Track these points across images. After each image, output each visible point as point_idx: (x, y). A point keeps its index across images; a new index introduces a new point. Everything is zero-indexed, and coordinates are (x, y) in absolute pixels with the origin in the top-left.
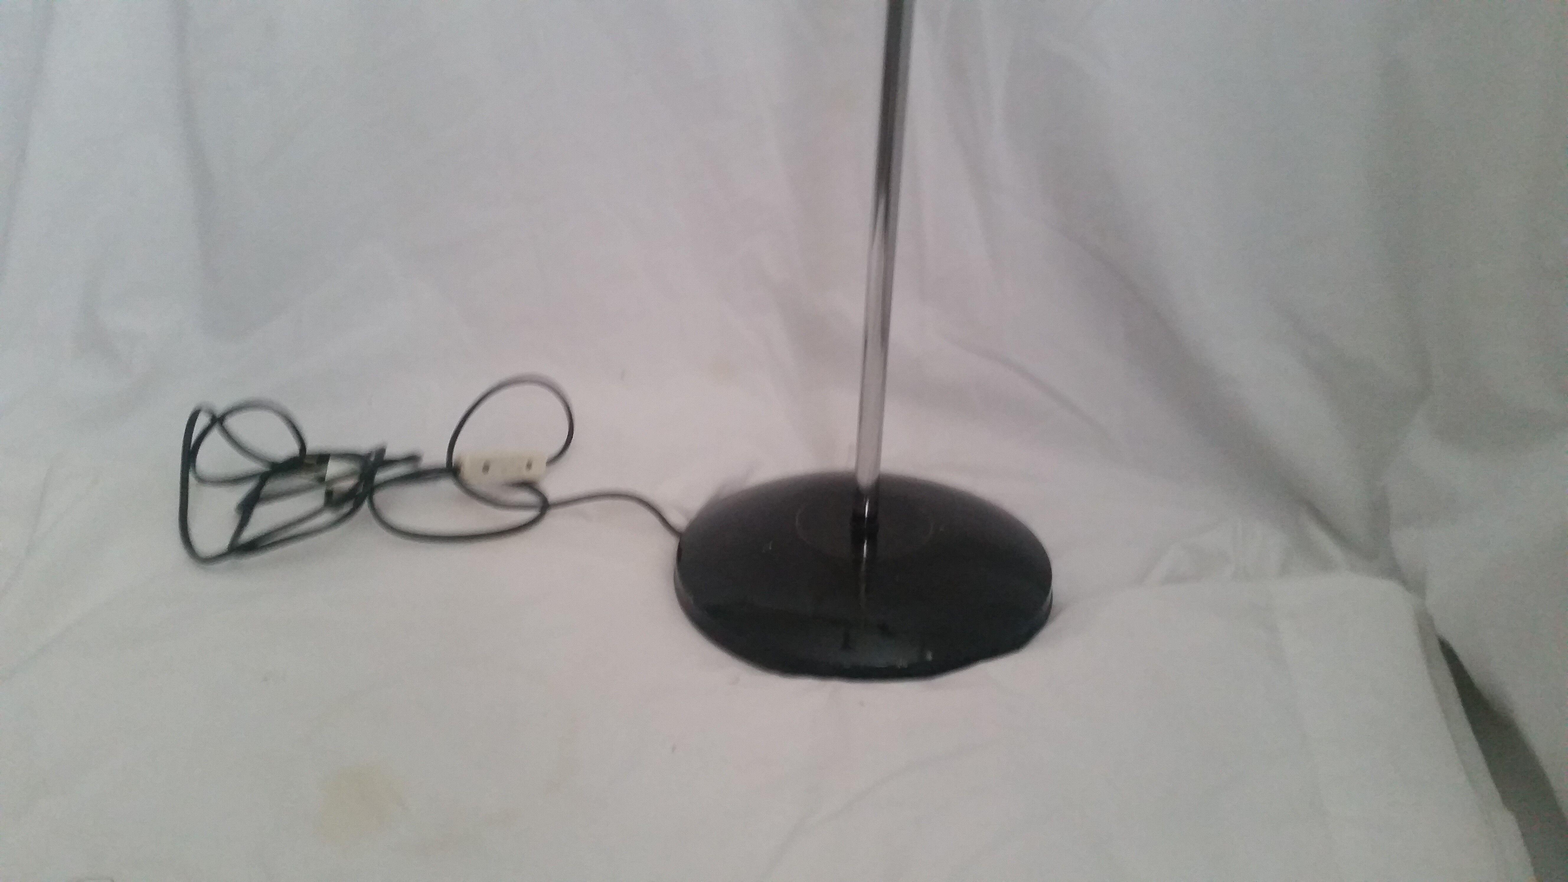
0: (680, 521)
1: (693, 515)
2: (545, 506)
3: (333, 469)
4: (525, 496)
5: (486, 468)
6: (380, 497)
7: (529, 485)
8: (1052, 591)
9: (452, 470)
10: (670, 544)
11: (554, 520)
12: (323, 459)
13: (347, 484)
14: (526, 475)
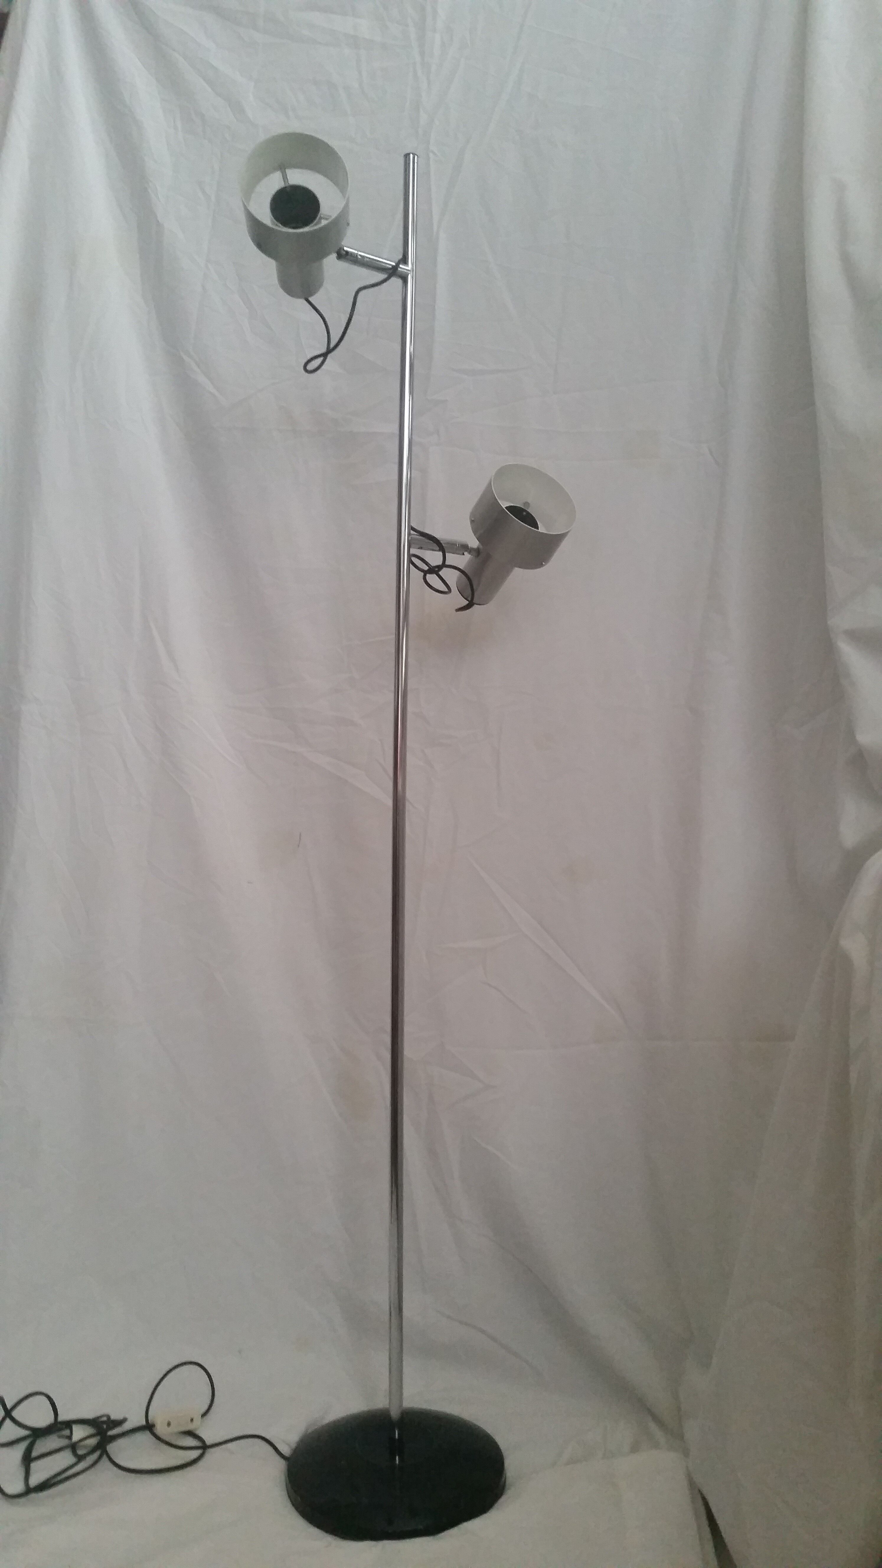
0: (286, 1450)
1: (294, 1446)
2: (204, 1447)
3: (79, 1433)
4: (190, 1442)
5: (169, 1424)
6: (112, 1448)
7: (190, 1434)
8: (506, 1476)
9: (149, 1427)
10: (281, 1465)
11: (212, 1455)
12: (68, 1424)
13: (93, 1442)
14: (190, 1427)
